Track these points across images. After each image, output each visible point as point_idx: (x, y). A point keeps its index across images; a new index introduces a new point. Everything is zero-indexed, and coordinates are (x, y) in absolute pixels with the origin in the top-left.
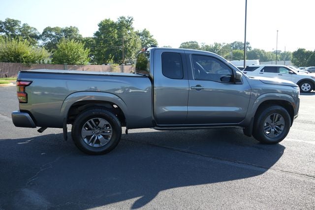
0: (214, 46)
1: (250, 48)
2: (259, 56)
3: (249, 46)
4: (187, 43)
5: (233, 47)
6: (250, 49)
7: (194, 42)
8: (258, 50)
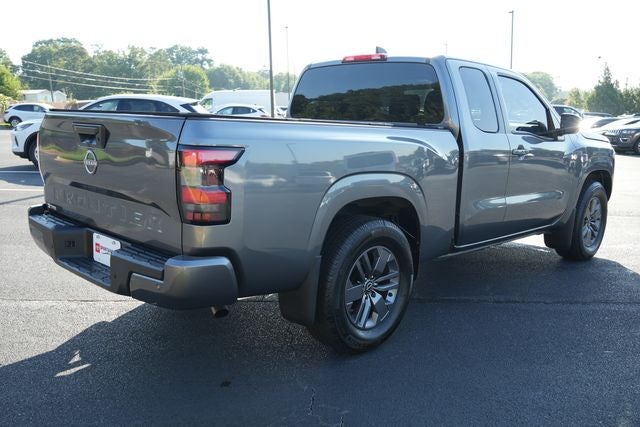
0: (128, 53)
1: (209, 61)
2: (232, 81)
3: (208, 56)
4: (51, 41)
5: (172, 59)
6: (210, 65)
7: (70, 42)
8: (229, 68)
